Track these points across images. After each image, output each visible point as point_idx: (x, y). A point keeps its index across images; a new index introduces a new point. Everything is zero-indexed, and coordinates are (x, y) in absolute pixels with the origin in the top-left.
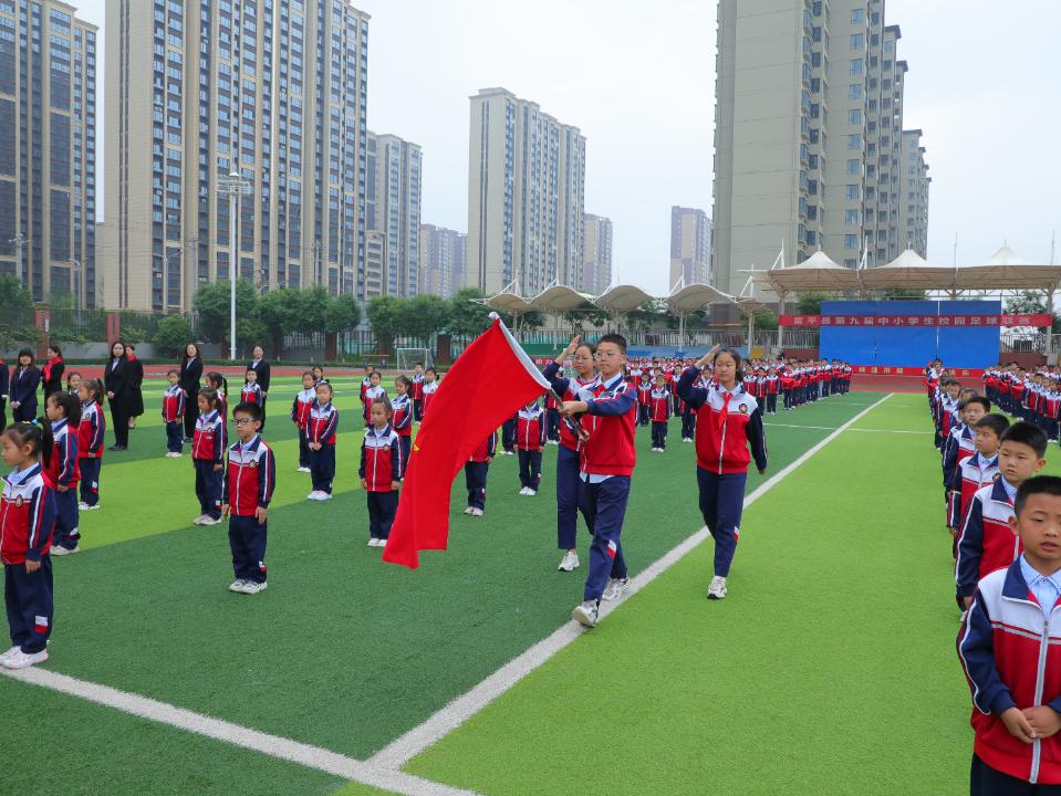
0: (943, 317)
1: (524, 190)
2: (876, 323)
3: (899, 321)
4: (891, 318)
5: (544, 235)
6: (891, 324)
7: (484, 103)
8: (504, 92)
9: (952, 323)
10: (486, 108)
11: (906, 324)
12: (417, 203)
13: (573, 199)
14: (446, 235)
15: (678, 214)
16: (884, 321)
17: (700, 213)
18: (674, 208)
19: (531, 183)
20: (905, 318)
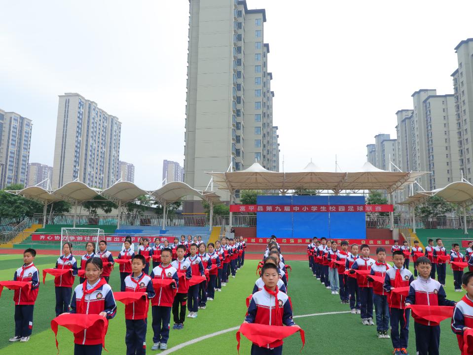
0: (332, 206)
1: (87, 145)
2: (292, 210)
3: (305, 209)
4: (301, 207)
5: (97, 169)
6: (301, 210)
7: (67, 100)
8: (77, 95)
9: (337, 210)
10: (67, 103)
11: (310, 211)
12: (27, 149)
13: (114, 153)
14: (47, 169)
15: (166, 163)
16: (296, 209)
17: (177, 164)
18: (165, 161)
19: (91, 142)
20: (309, 206)
